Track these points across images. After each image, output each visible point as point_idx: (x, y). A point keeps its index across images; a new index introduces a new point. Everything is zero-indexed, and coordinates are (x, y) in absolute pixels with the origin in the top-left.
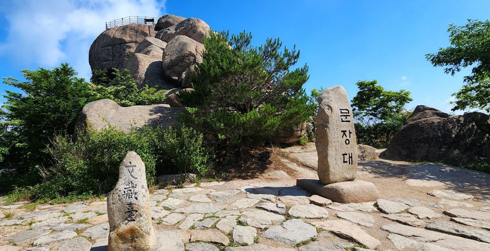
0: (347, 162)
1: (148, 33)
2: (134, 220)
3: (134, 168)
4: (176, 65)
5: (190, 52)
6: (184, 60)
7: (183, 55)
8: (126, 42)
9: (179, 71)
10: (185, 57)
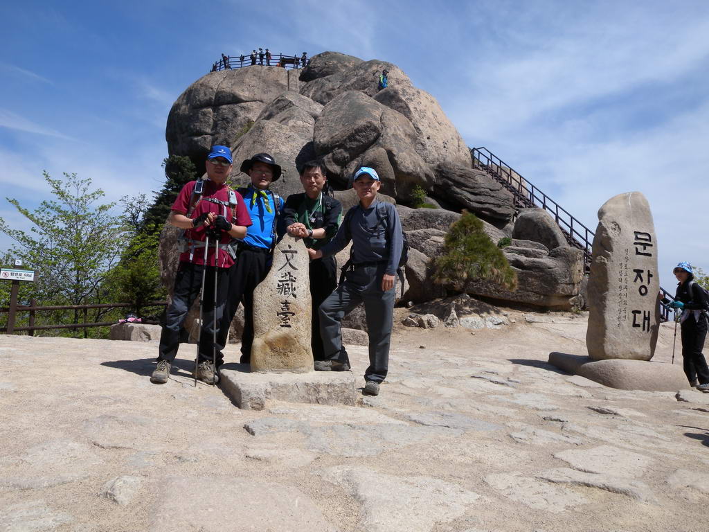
0: (639, 326)
1: (286, 84)
2: (289, 326)
3: (294, 254)
4: (340, 146)
5: (370, 122)
6: (357, 137)
7: (356, 127)
8: (240, 101)
9: (345, 158)
10: (358, 131)
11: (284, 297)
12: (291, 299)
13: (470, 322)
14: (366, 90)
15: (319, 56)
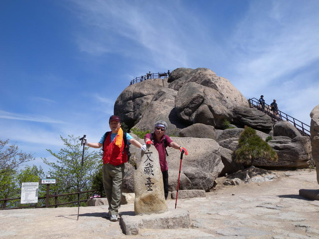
1: (163, 85)
2: (152, 190)
3: (151, 154)
4: (187, 107)
5: (199, 95)
6: (194, 102)
7: (193, 98)
8: (144, 95)
9: (190, 112)
10: (194, 99)
11: (147, 176)
12: (151, 176)
13: (257, 179)
14: (197, 81)
15: (175, 70)
